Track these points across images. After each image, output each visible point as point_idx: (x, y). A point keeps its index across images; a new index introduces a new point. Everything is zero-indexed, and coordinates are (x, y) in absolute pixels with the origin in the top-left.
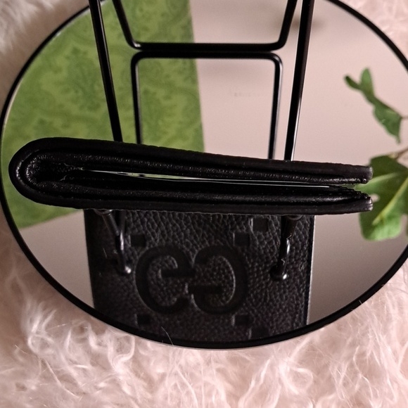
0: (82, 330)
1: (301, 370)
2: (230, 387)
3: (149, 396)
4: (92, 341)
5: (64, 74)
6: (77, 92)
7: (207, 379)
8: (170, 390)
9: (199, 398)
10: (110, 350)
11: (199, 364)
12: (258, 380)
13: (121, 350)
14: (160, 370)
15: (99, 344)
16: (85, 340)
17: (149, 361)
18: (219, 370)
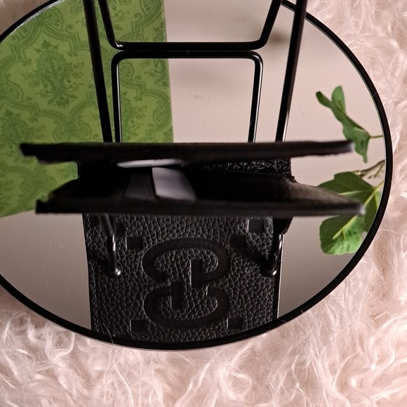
0: (22, 322)
1: (241, 376)
2: (169, 389)
3: (85, 392)
4: (31, 333)
5: (34, 66)
6: (46, 86)
7: (146, 379)
8: (106, 388)
9: (136, 398)
10: (49, 344)
11: (138, 364)
12: (196, 383)
13: (60, 344)
14: (98, 367)
15: (39, 338)
16: (23, 332)
17: (87, 357)
18: (158, 371)
